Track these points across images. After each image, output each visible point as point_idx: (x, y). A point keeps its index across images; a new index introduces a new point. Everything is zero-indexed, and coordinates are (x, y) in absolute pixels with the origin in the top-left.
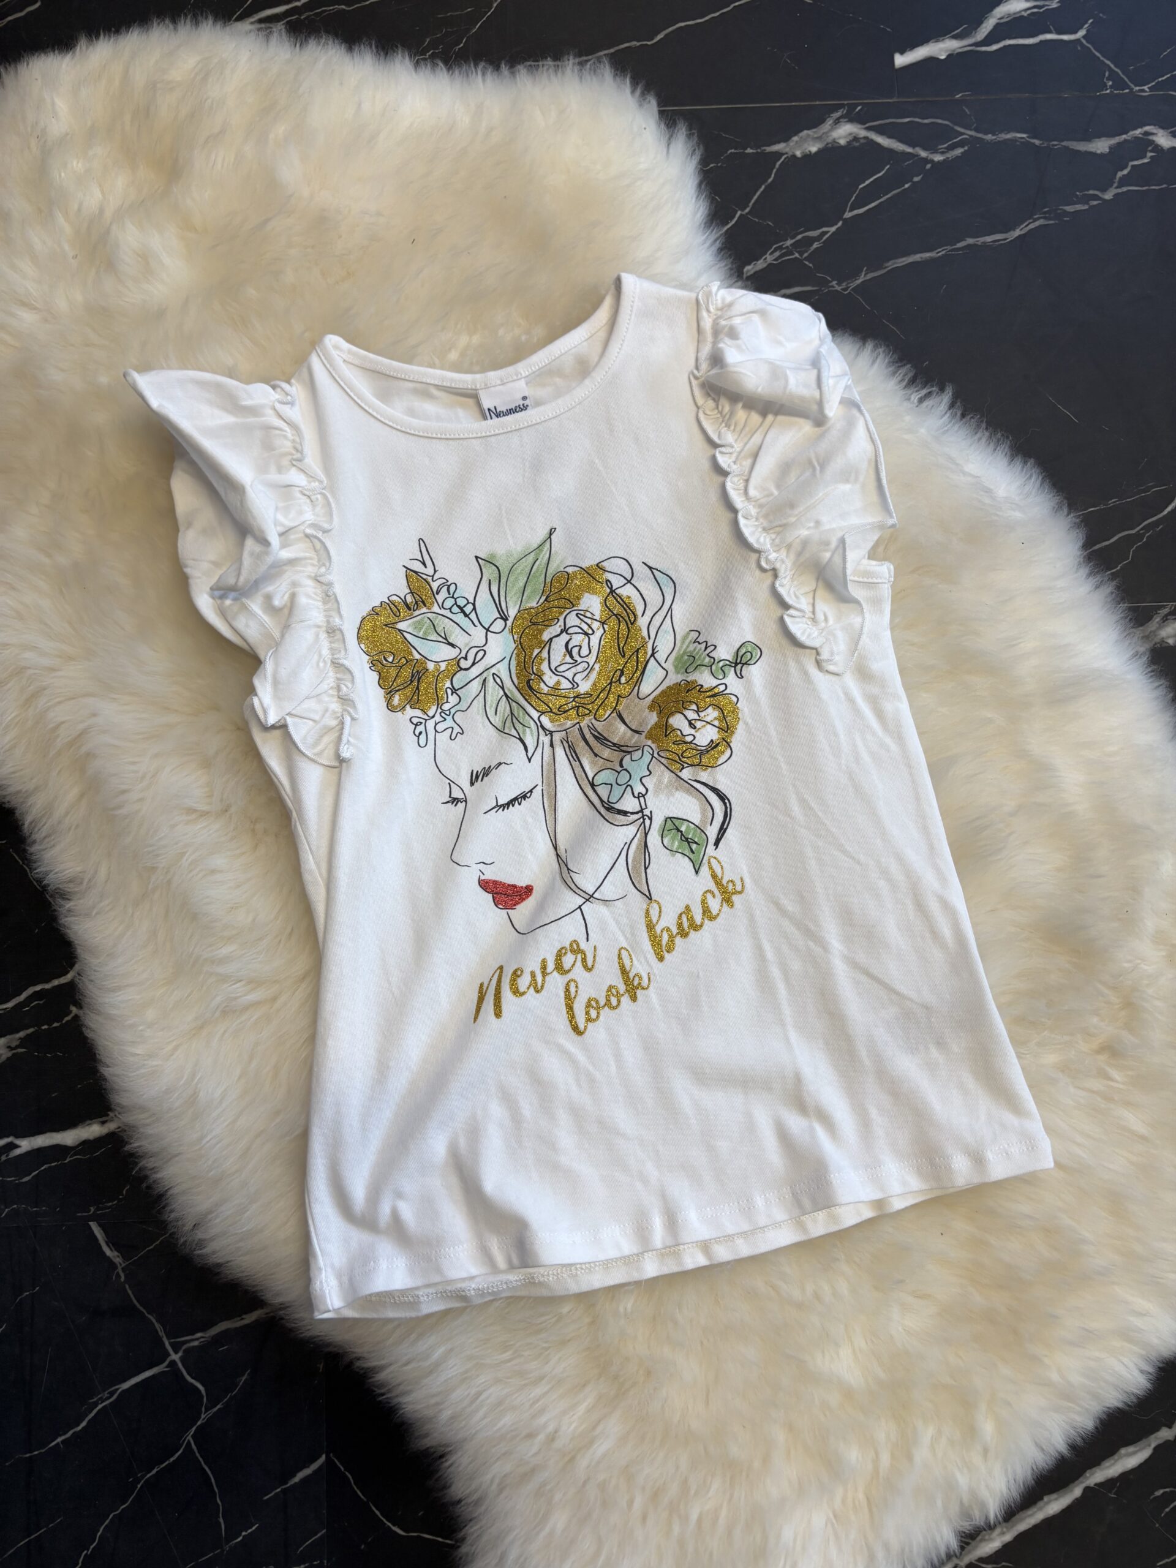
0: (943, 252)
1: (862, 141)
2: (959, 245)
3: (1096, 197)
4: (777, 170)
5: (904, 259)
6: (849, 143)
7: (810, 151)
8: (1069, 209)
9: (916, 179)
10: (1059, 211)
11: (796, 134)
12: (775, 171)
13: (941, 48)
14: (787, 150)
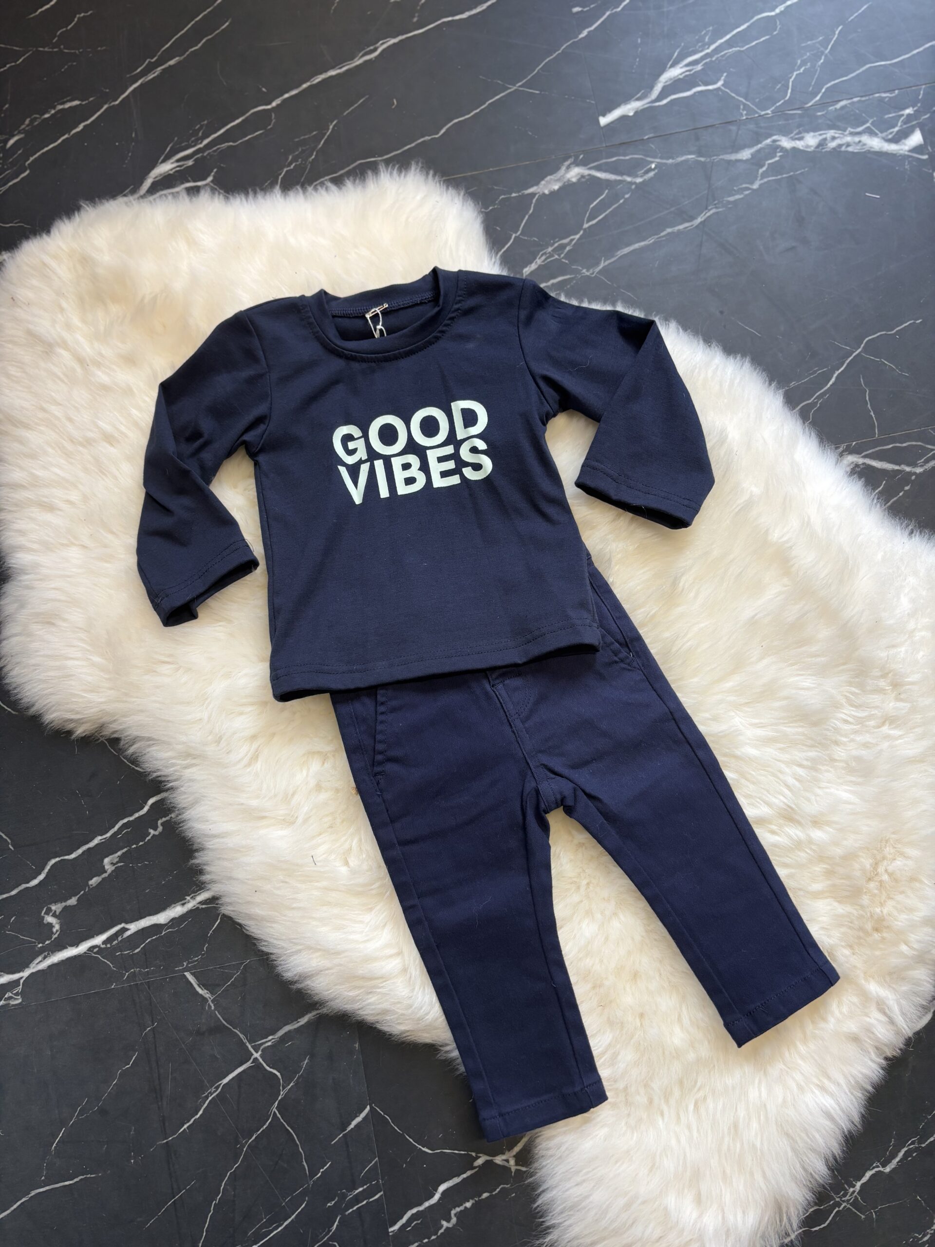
0: (653, 240)
1: (587, 177)
2: (662, 234)
3: (747, 189)
4: (535, 204)
5: (627, 248)
6: (579, 180)
7: (554, 189)
8: (731, 199)
9: (627, 196)
10: (724, 202)
11: (543, 179)
12: (533, 205)
13: (629, 109)
14: (539, 190)
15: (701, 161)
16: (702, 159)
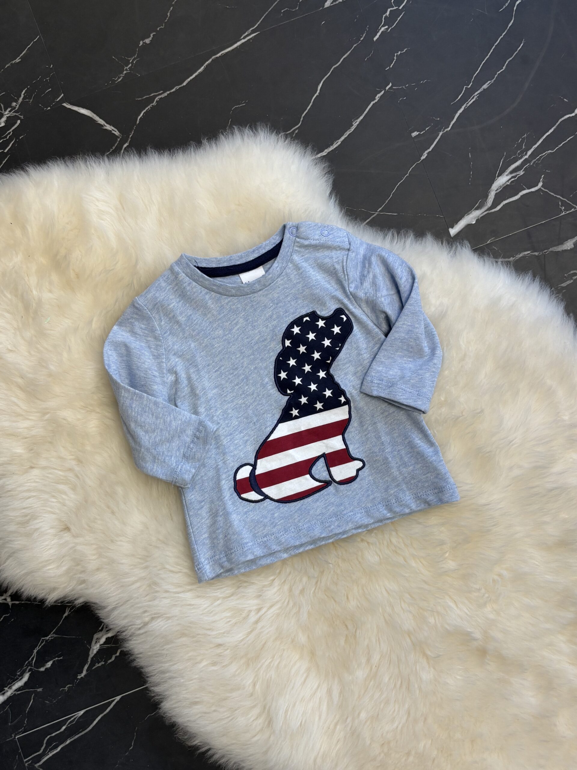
15: (535, 255)
16: (536, 254)
